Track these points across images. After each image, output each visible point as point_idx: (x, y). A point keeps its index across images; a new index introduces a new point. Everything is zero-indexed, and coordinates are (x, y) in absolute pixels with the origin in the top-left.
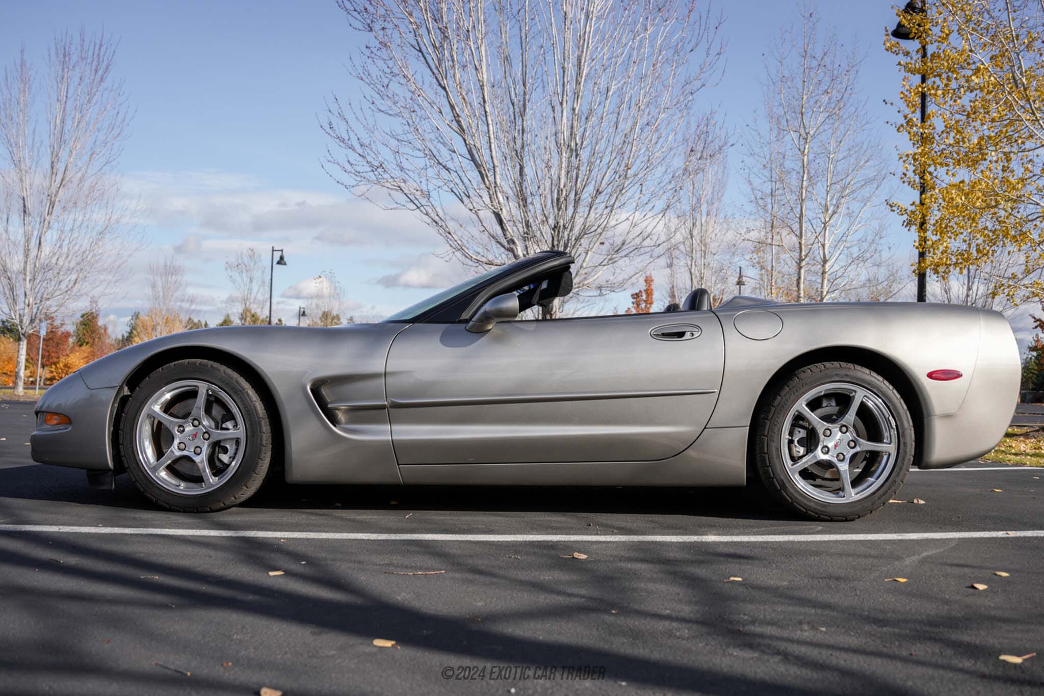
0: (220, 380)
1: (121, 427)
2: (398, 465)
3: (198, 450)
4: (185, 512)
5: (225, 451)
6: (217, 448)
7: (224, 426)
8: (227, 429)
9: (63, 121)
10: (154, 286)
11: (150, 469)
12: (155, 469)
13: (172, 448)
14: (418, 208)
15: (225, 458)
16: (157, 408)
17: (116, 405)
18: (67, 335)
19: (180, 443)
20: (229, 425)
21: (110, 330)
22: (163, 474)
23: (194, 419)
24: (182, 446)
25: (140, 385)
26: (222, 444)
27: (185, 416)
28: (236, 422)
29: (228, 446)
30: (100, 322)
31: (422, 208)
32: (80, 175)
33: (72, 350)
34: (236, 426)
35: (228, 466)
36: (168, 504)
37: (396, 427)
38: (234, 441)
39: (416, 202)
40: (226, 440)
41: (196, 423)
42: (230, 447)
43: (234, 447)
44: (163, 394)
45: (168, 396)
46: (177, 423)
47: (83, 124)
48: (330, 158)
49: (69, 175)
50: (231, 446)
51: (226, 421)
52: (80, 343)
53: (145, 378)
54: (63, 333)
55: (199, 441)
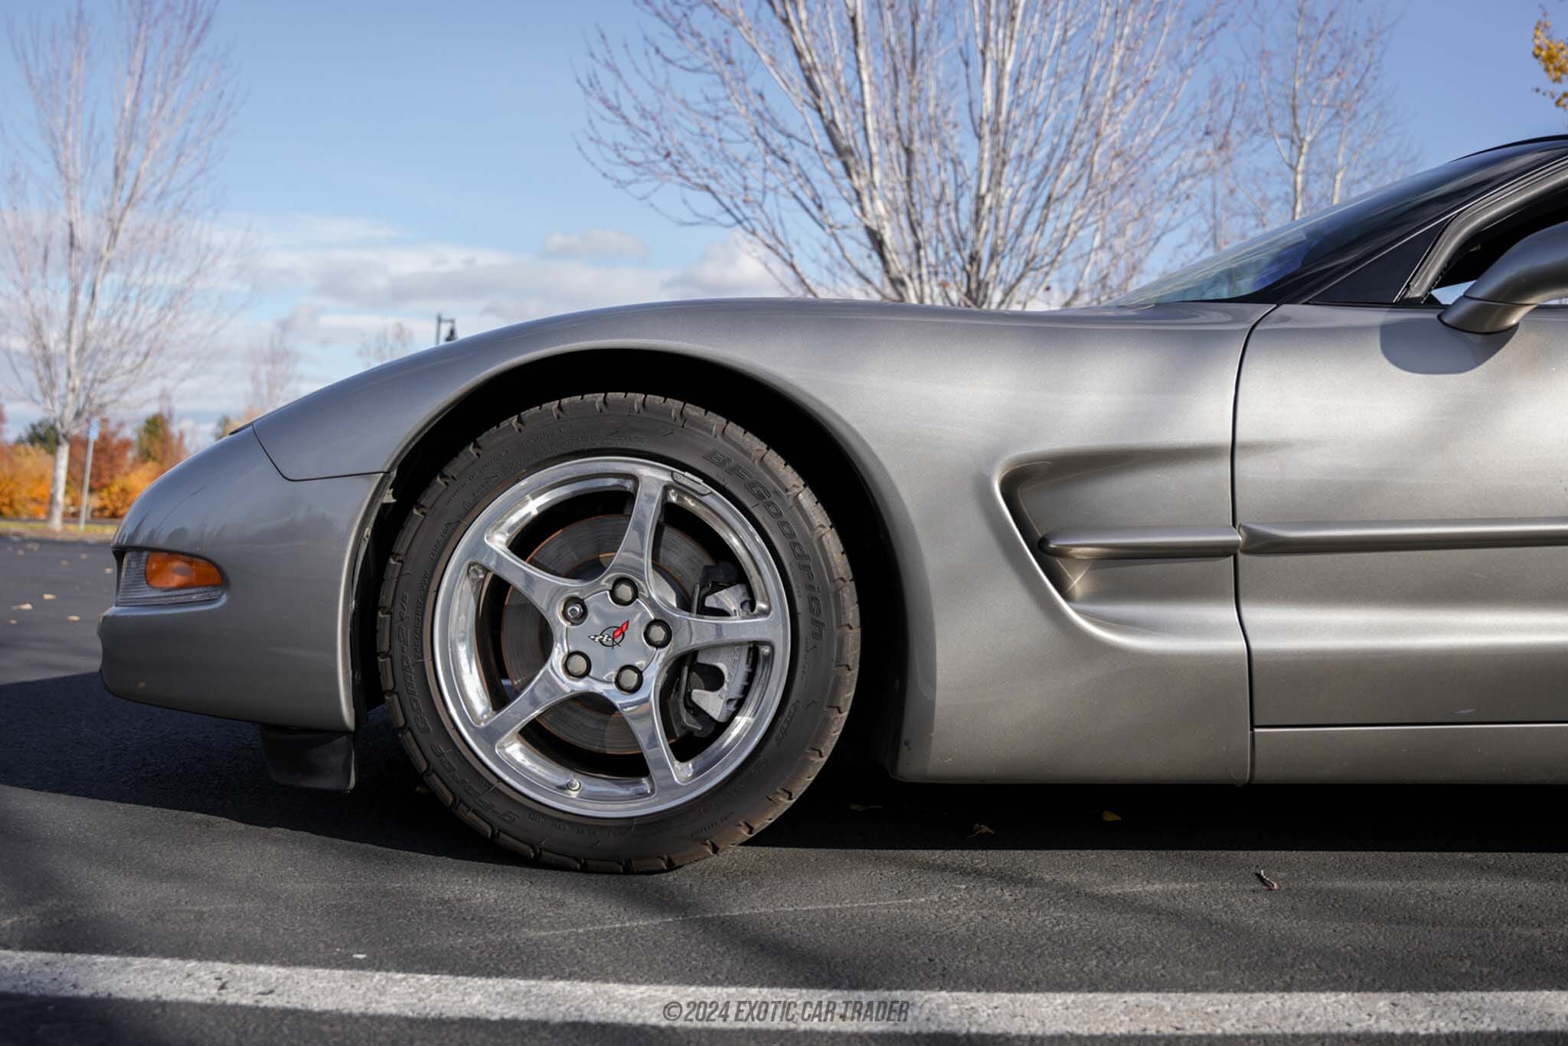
0: (710, 457)
1: (385, 598)
2: (1253, 726)
3: (630, 678)
4: (585, 869)
5: (714, 680)
6: (686, 669)
7: (710, 602)
8: (723, 613)
9: (136, 103)
10: (254, 378)
11: (476, 732)
12: (490, 736)
13: (548, 666)
14: (739, 222)
15: (713, 703)
16: (498, 542)
17: (368, 531)
18: (126, 445)
19: (570, 655)
20: (729, 598)
21: (187, 441)
22: (515, 750)
23: (619, 581)
24: (579, 664)
25: (449, 470)
26: (702, 659)
27: (589, 569)
28: (750, 592)
29: (722, 666)
30: (175, 429)
31: (745, 223)
32: (157, 189)
33: (134, 467)
34: (750, 603)
35: (722, 727)
36: (533, 847)
37: (1255, 614)
38: (745, 650)
39: (735, 211)
40: (714, 648)
41: (625, 591)
42: (733, 669)
43: (743, 669)
44: (520, 501)
45: (533, 507)
46: (561, 590)
47: (166, 113)
48: (592, 134)
49: (141, 189)
50: (733, 667)
51: (717, 587)
52: (146, 456)
53: (463, 445)
54: (121, 442)
55: (633, 650)
